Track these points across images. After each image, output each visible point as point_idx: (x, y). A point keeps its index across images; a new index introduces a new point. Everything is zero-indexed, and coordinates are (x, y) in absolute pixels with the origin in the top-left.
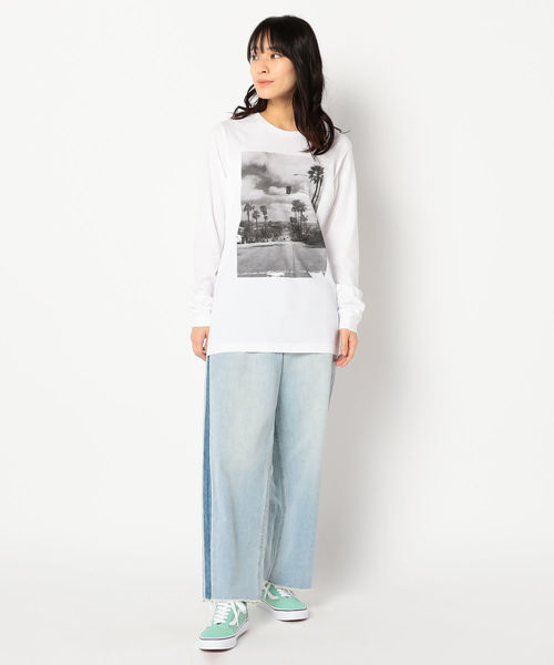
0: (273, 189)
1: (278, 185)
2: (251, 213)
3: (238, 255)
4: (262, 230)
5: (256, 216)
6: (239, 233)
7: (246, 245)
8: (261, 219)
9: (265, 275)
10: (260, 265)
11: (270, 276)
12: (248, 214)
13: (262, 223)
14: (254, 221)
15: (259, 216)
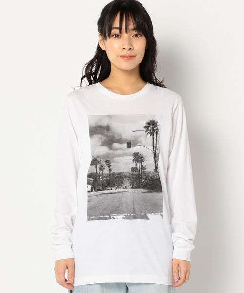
0: (116, 145)
1: (120, 141)
2: (98, 166)
3: (88, 201)
4: (107, 181)
5: (102, 168)
6: (89, 183)
7: (94, 193)
9: (110, 218)
10: (105, 209)
11: (114, 218)
12: (96, 167)
13: (107, 174)
14: (101, 173)
15: (104, 169)
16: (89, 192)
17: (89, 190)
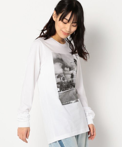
0: (66, 69)
2: (62, 78)
3: (59, 96)
5: (64, 79)
6: (58, 87)
7: (62, 92)
8: (66, 81)
10: (67, 99)
11: (71, 103)
12: (60, 79)
13: (67, 82)
14: (64, 81)
15: (65, 79)
16: (58, 92)
17: (59, 91)
